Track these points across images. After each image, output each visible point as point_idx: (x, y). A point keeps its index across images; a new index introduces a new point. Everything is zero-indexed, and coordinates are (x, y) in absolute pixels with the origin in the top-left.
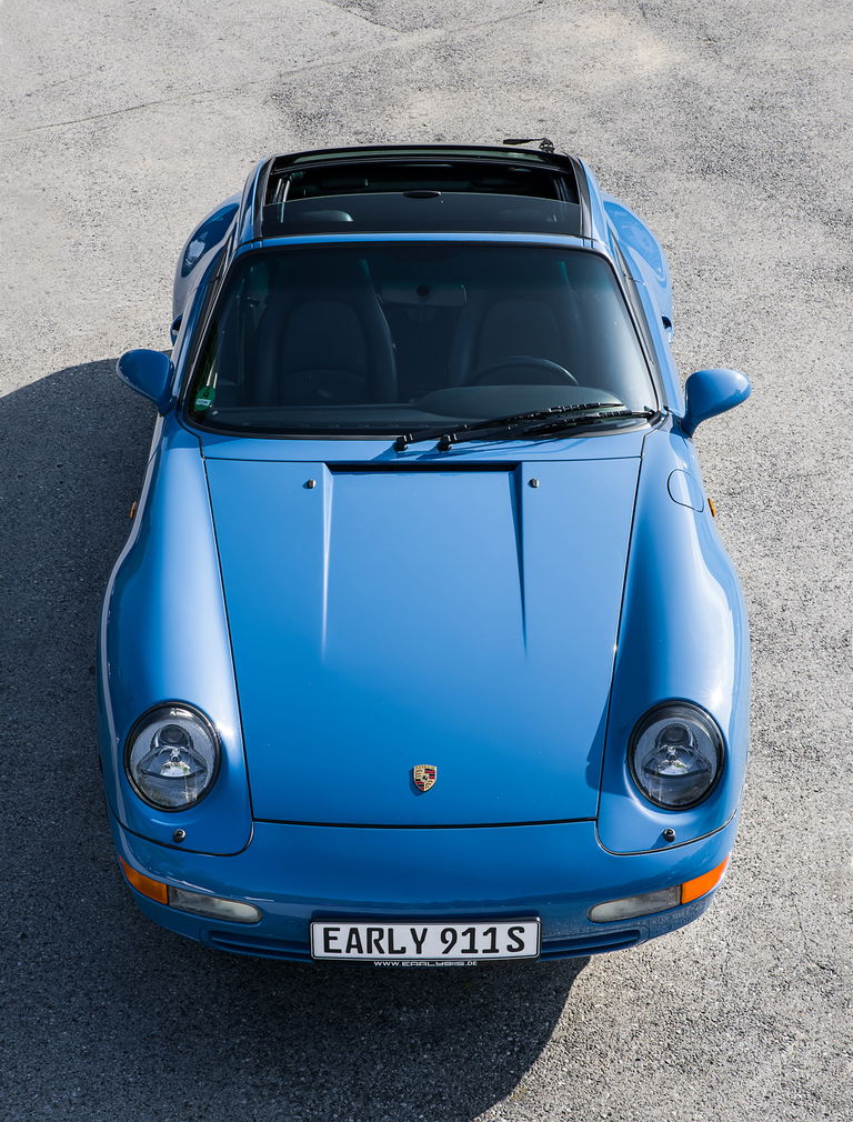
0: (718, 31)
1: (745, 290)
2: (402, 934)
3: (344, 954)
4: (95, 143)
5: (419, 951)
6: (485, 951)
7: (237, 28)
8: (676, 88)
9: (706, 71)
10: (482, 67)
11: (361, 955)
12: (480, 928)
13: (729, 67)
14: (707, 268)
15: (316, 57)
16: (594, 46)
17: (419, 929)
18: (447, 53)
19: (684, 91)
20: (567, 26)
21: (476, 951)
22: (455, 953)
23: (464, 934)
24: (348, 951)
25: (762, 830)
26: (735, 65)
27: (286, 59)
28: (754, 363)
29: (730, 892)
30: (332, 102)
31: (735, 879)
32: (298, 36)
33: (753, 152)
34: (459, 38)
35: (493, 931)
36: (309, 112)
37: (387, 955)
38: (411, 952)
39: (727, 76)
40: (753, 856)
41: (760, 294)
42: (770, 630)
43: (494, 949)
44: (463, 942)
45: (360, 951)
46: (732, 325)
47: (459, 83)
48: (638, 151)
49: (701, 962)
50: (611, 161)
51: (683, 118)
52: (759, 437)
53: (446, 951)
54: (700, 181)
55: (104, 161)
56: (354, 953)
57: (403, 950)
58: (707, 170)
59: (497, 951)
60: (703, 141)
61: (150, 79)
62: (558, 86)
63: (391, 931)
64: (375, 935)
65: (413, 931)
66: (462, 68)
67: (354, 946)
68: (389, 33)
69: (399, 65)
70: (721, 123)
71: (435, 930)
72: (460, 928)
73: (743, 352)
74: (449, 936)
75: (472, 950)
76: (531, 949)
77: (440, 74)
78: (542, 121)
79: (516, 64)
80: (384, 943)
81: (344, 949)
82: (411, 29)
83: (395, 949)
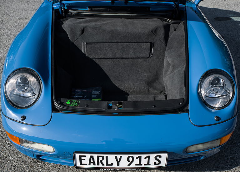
2: (112, 158)
3: (88, 166)
5: (118, 164)
6: (145, 165)
12: (144, 156)
17: (118, 156)
21: (142, 165)
22: (133, 165)
23: (137, 158)
24: (90, 164)
35: (149, 157)
37: (105, 166)
38: (115, 165)
43: (148, 164)
44: (136, 161)
53: (129, 165)
56: (92, 165)
57: (112, 164)
59: (150, 165)
63: (107, 157)
64: (100, 159)
65: (116, 157)
67: (92, 163)
71: (125, 157)
72: (135, 156)
74: (131, 159)
75: (140, 164)
76: (163, 164)
80: (104, 162)
81: (88, 163)
83: (109, 164)
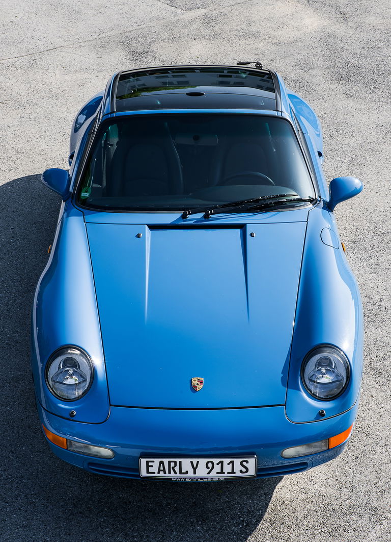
0: (346, 10)
1: (361, 139)
2: (186, 464)
3: (156, 475)
4: (31, 67)
5: (195, 473)
6: (228, 473)
7: (102, 9)
8: (325, 38)
9: (340, 30)
10: (226, 28)
11: (165, 475)
12: (226, 461)
13: (351, 27)
14: (341, 128)
15: (143, 23)
16: (283, 17)
17: (195, 461)
18: (208, 21)
19: (329, 40)
20: (269, 8)
21: (224, 473)
22: (213, 474)
23: (218, 464)
24: (159, 473)
25: (371, 413)
26: (354, 26)
27: (127, 25)
28: (365, 176)
29: (355, 444)
30: (150, 46)
31: (357, 438)
32: (133, 13)
33: (364, 70)
34: (215, 13)
35: (232, 462)
36: (139, 51)
37: (178, 475)
38: (191, 474)
39: (351, 32)
40: (366, 425)
41: (368, 141)
42: (374, 311)
43: (233, 472)
44: (217, 468)
45: (165, 473)
46: (354, 156)
47: (215, 36)
48: (306, 69)
49: (339, 480)
50: (292, 74)
51: (328, 53)
52: (368, 213)
53: (209, 473)
54: (337, 84)
55: (36, 76)
56: (162, 474)
57: (187, 473)
58: (341, 79)
59: (235, 473)
60: (338, 64)
61: (59, 35)
62: (265, 37)
63: (180, 462)
64: (172, 465)
65: (192, 462)
66: (216, 29)
67: (162, 471)
68: (179, 11)
69: (184, 27)
70: (347, 55)
71: (203, 462)
72: (216, 461)
73: (360, 170)
74: (210, 465)
75: (222, 472)
76: (252, 472)
77: (205, 31)
78: (256, 54)
79: (243, 26)
80: (177, 469)
81: (156, 472)
82: (190, 9)
83: (182, 472)
